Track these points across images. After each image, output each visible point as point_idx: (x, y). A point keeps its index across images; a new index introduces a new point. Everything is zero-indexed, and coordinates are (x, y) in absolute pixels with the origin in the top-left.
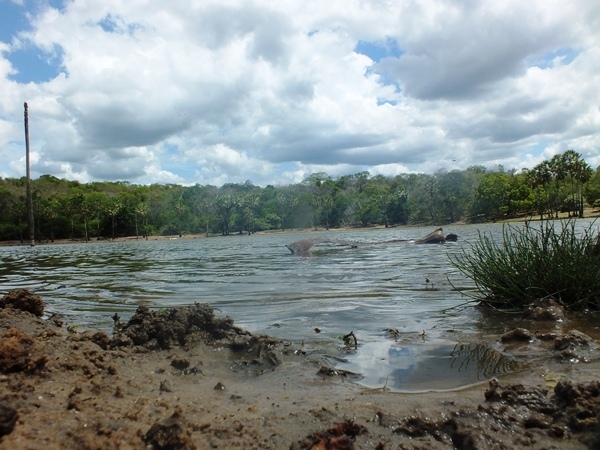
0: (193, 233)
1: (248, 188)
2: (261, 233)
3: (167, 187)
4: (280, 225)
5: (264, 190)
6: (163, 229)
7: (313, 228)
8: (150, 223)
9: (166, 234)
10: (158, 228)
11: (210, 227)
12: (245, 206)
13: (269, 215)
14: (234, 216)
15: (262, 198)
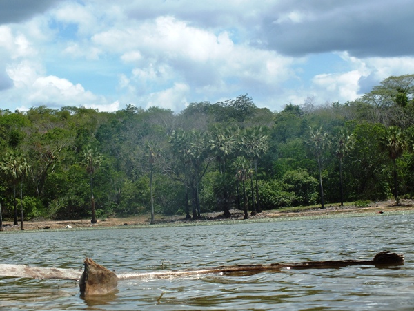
0: (120, 213)
1: (241, 112)
2: (273, 213)
3: (64, 114)
4: (315, 195)
5: (280, 118)
6: (55, 206)
7: (391, 201)
8: (29, 192)
9: (63, 215)
10: (46, 204)
11: (159, 201)
12: (236, 153)
13: (290, 173)
14: (211, 177)
15: (273, 136)
